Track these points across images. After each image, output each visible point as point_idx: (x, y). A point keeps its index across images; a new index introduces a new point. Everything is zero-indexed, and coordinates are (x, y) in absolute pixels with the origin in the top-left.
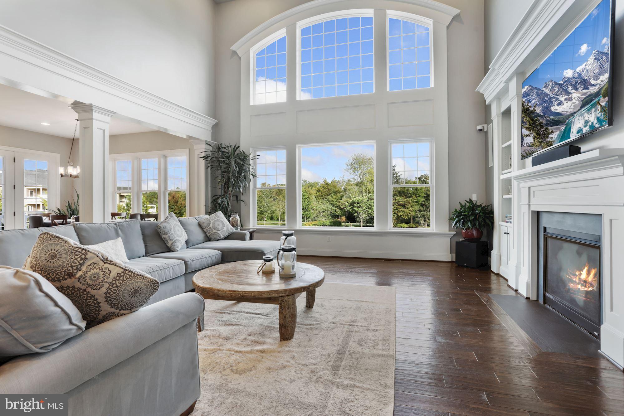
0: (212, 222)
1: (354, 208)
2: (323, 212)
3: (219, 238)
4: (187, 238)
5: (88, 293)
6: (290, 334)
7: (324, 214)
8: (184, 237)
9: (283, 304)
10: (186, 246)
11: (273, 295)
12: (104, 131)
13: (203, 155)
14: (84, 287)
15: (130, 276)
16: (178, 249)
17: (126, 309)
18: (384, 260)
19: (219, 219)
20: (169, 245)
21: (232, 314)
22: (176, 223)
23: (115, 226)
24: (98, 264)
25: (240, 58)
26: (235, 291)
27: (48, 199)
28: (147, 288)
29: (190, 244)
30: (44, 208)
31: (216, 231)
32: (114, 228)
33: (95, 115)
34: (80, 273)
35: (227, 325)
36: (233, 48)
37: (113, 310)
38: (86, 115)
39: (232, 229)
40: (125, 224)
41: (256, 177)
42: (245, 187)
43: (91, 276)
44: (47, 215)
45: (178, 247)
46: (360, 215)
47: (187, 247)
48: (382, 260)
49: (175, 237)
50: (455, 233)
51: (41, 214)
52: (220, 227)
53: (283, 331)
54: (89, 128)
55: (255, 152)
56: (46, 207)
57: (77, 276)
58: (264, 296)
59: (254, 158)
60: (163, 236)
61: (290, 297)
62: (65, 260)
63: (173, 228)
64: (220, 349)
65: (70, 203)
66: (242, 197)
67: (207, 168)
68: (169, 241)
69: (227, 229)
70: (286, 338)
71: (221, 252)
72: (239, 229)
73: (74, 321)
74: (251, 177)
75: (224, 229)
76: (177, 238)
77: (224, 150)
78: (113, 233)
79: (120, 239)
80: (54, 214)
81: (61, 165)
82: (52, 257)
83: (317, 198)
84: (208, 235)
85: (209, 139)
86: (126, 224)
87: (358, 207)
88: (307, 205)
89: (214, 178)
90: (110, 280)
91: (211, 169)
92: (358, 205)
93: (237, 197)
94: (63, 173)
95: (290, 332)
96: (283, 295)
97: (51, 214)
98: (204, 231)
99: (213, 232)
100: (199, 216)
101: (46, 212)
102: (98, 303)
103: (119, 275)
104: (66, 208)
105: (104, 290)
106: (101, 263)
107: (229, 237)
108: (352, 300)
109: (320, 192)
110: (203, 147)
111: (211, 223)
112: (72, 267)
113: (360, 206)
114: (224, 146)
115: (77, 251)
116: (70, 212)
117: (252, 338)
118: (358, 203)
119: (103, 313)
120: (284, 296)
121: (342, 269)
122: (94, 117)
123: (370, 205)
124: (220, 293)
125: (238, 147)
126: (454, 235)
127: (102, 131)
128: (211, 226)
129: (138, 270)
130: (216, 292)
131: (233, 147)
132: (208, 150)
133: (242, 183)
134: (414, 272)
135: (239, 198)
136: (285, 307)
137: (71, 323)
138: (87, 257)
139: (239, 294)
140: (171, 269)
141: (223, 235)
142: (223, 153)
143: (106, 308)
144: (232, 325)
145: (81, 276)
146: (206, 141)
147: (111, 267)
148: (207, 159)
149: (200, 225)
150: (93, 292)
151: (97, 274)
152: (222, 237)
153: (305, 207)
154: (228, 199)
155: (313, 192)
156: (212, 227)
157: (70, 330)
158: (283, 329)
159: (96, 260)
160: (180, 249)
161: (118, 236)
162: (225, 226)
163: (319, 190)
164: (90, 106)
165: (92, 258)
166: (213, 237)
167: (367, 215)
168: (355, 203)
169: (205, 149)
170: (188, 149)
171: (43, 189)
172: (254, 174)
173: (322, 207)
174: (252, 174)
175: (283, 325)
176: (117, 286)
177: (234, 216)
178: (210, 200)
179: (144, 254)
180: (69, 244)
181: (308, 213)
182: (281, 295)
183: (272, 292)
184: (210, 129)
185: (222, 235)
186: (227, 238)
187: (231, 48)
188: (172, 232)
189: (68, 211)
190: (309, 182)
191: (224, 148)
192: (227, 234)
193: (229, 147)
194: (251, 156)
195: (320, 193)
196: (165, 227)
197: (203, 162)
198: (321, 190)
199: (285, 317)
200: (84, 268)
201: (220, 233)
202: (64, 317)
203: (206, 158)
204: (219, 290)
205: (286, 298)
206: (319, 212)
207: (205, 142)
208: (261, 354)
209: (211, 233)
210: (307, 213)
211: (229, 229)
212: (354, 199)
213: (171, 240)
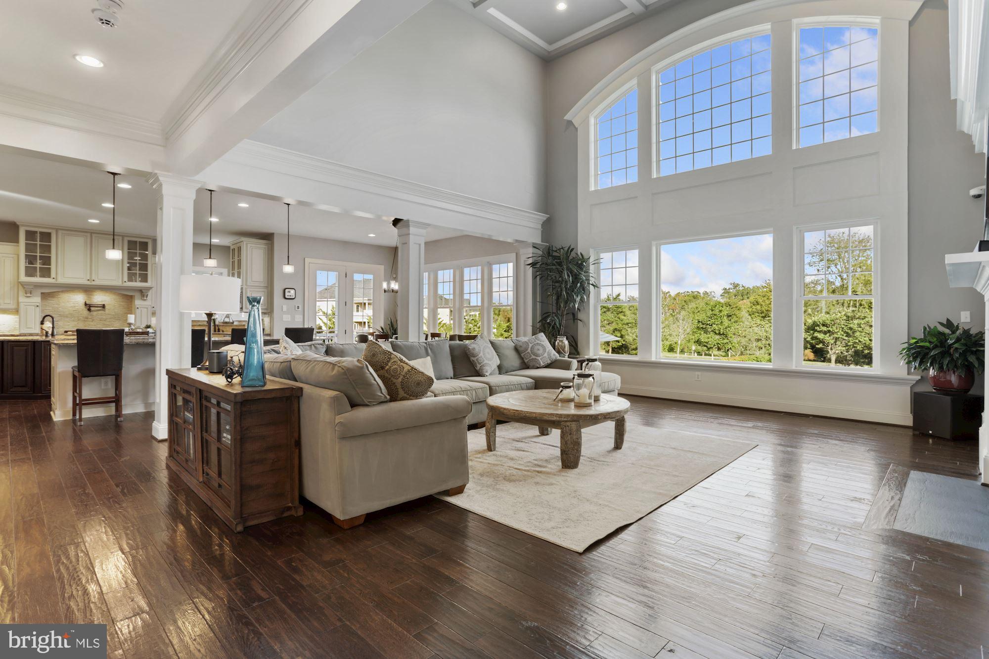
0: (530, 345)
1: (816, 334)
2: (758, 340)
3: (539, 366)
4: (499, 362)
5: (392, 381)
6: (572, 462)
7: (759, 344)
8: (496, 361)
9: (565, 429)
10: (498, 372)
11: (555, 418)
12: (420, 245)
13: (530, 261)
14: (389, 377)
15: (415, 372)
16: (487, 374)
17: (414, 396)
18: (782, 414)
19: (540, 342)
20: (478, 368)
21: (528, 443)
22: (487, 345)
23: (425, 345)
24: (397, 363)
25: (576, 129)
26: (518, 411)
27: (373, 315)
28: (425, 382)
29: (504, 371)
30: (369, 327)
31: (535, 357)
32: (424, 347)
33: (412, 230)
34: (387, 367)
35: (518, 450)
36: (567, 117)
37: (405, 395)
38: (404, 231)
39: (555, 355)
40: (434, 343)
41: (598, 287)
42: (582, 300)
43: (393, 369)
44: (372, 334)
45: (487, 372)
46: (829, 348)
47: (500, 374)
48: (779, 414)
49: (484, 361)
50: (919, 378)
51: (367, 333)
52: (541, 352)
53: (565, 458)
54: (406, 243)
55: (598, 254)
56: (371, 326)
57: (386, 369)
58: (545, 418)
59: (596, 262)
60: (472, 358)
61: (573, 423)
62: (380, 357)
63: (482, 350)
64: (502, 465)
65: (392, 321)
66: (580, 316)
67: (535, 277)
68: (478, 365)
69: (549, 354)
70: (568, 466)
71: (534, 381)
72: (567, 356)
73: (383, 391)
74: (591, 287)
75: (545, 355)
76: (486, 362)
77: (555, 254)
78: (423, 351)
79: (429, 358)
80: (377, 333)
81: (385, 280)
82: (374, 355)
83: (753, 316)
84: (526, 361)
85: (538, 240)
86: (436, 343)
87: (825, 333)
88: (726, 328)
89: (544, 291)
90: (403, 374)
91: (541, 278)
92: (825, 329)
93: (574, 314)
94: (386, 289)
95: (572, 460)
96: (566, 419)
97: (375, 332)
98: (521, 356)
99: (531, 358)
100: (517, 339)
101: (371, 331)
102: (397, 389)
103: (409, 371)
104: (389, 326)
105: (400, 380)
106: (399, 362)
107: (551, 365)
108: (678, 449)
109: (758, 304)
110: (530, 251)
111: (530, 347)
112: (383, 362)
113: (829, 331)
114: (554, 249)
115: (386, 353)
116: (392, 331)
117: (536, 462)
118: (823, 325)
119: (400, 396)
120: (566, 421)
121: (701, 418)
122: (411, 232)
123: (851, 329)
124: (505, 411)
125: (573, 249)
126: (918, 382)
127: (418, 245)
128: (529, 350)
129: (421, 369)
130: (502, 410)
131: (566, 249)
132: (537, 254)
133: (578, 296)
134: (816, 432)
135: (576, 316)
136: (567, 432)
137: (382, 393)
138: (391, 357)
139: (521, 413)
140: (474, 392)
141: (544, 363)
142: (555, 258)
143: (402, 393)
144: (524, 451)
145: (388, 369)
146: (533, 243)
147: (404, 365)
148: (535, 267)
149: (516, 349)
150: (395, 381)
151: (396, 368)
152: (542, 364)
153: (721, 331)
154: (560, 318)
155: (745, 304)
156: (530, 352)
157: (382, 396)
158: (564, 455)
159: (396, 359)
160: (489, 375)
161: (428, 355)
162: (547, 351)
163: (757, 302)
164: (408, 221)
165: (394, 358)
166: (531, 364)
167: (844, 348)
168: (819, 326)
169: (533, 253)
170: (515, 254)
171: (369, 304)
172: (594, 284)
173: (756, 331)
174: (592, 285)
175: (565, 451)
176: (407, 378)
177: (560, 339)
178: (539, 318)
179: (452, 376)
180: (382, 348)
181: (728, 341)
182: (563, 419)
183: (553, 415)
184: (540, 227)
185: (541, 363)
186: (548, 366)
187: (565, 118)
188: (481, 354)
189: (390, 330)
190: (743, 286)
191: (556, 251)
192: (549, 362)
193: (562, 250)
194: (591, 260)
195: (759, 307)
196: (474, 348)
197: (530, 271)
198: (760, 301)
199: (566, 443)
200: (389, 364)
201: (540, 360)
202: (378, 388)
203: (533, 265)
204: (505, 409)
205: (568, 424)
206: (750, 340)
207: (531, 245)
208: (537, 474)
209: (528, 359)
210: (726, 341)
211: (552, 355)
212: (816, 319)
213: (479, 364)
